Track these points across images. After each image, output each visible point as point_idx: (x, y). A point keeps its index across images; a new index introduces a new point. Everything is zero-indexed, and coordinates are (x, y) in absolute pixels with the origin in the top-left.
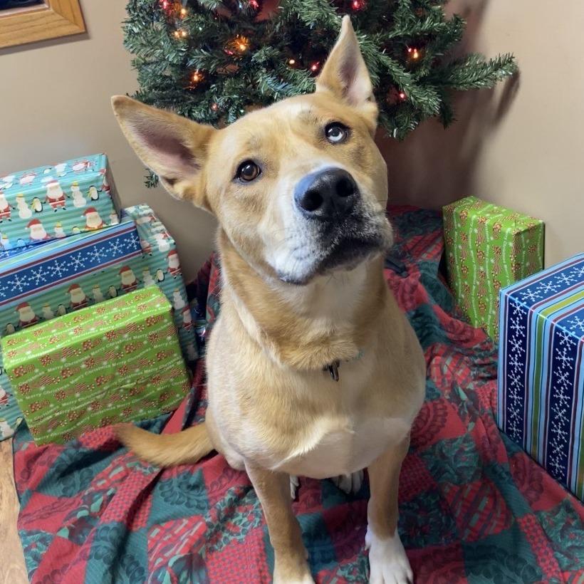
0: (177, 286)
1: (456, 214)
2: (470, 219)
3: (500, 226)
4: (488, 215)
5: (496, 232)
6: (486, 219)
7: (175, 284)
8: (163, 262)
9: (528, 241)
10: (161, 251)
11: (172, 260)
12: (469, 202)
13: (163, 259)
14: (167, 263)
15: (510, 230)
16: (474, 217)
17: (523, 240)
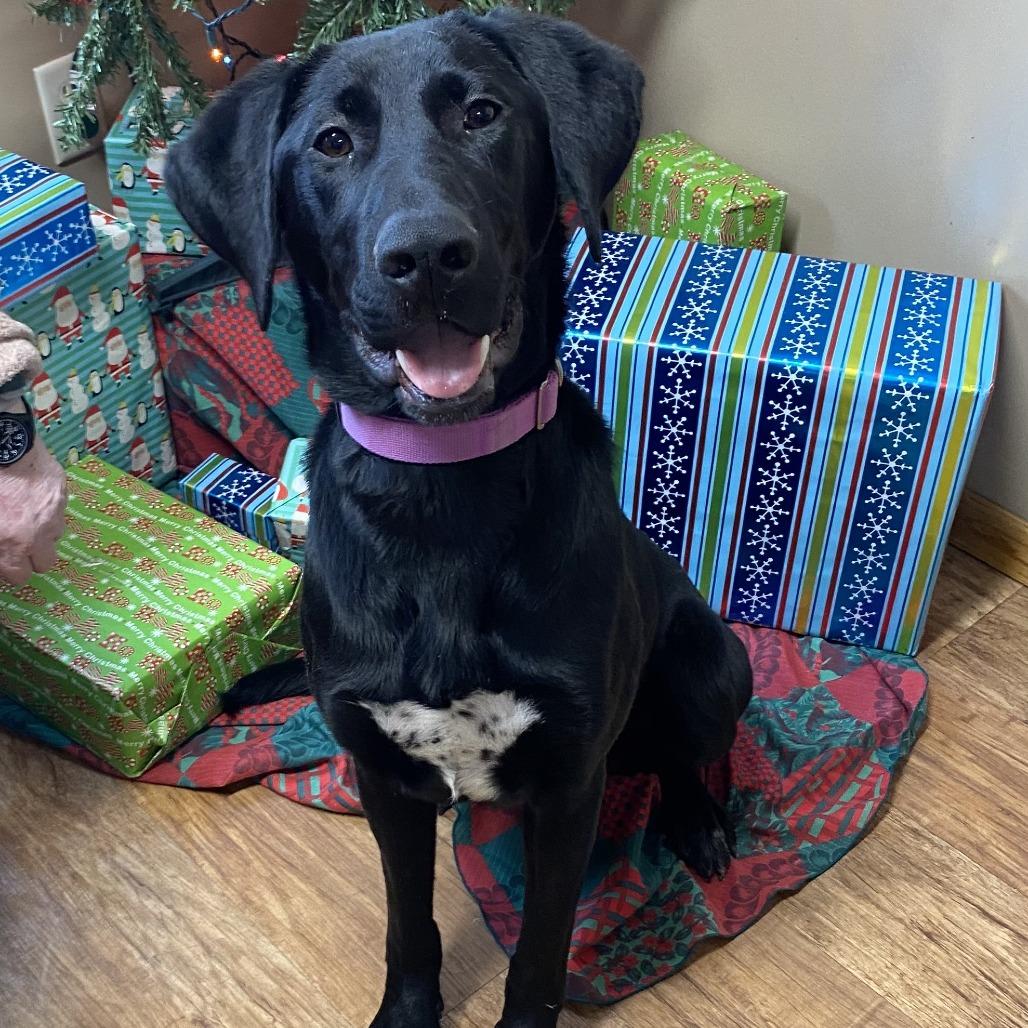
0: (142, 322)
1: (639, 162)
2: (659, 175)
3: (706, 194)
4: (691, 170)
5: (698, 206)
6: (685, 179)
7: (139, 318)
8: (121, 272)
9: (750, 229)
10: (117, 248)
11: (135, 265)
12: (668, 141)
13: (119, 267)
14: (127, 273)
15: (718, 203)
16: (667, 171)
17: (741, 228)
